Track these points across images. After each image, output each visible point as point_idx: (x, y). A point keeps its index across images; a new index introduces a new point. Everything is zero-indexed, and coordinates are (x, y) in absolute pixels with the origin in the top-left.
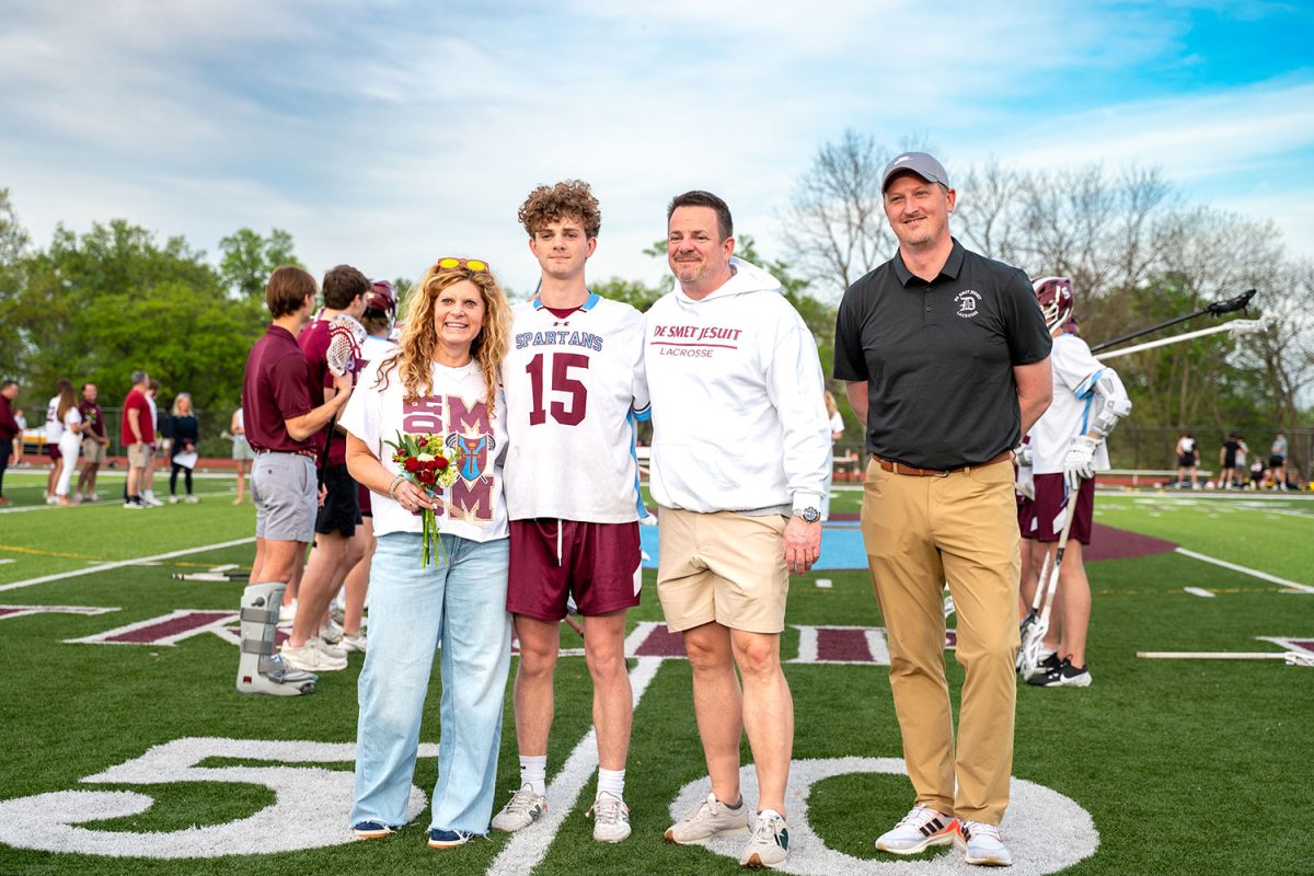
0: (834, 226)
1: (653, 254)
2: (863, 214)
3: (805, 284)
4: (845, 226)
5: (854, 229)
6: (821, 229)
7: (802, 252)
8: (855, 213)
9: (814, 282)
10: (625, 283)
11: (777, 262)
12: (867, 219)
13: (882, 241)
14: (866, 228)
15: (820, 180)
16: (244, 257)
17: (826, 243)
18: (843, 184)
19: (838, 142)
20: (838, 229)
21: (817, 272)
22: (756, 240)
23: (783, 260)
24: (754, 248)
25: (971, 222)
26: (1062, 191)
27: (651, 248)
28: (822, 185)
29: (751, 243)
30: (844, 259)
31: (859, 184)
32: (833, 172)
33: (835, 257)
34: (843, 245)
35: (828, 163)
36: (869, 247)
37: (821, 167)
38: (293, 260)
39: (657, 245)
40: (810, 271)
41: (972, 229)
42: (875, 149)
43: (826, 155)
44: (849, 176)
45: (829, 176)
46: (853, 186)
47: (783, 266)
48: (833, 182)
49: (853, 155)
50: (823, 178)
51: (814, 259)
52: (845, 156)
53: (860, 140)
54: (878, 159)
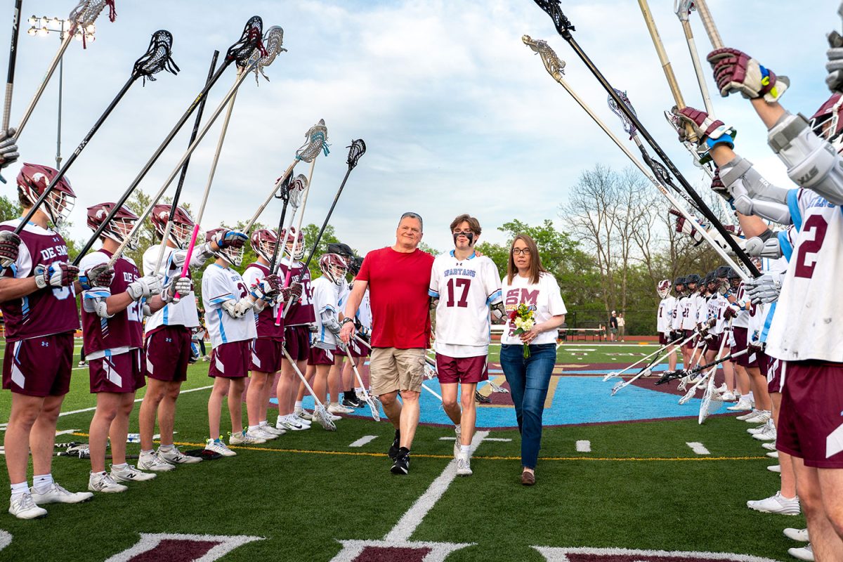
0: (591, 212)
1: (503, 230)
2: (605, 206)
3: (577, 244)
4: (597, 212)
5: (601, 213)
6: (585, 215)
7: (575, 226)
8: (601, 206)
9: (582, 241)
10: (489, 244)
11: (564, 233)
12: (607, 208)
13: (616, 219)
14: (607, 213)
15: (583, 189)
16: (311, 237)
17: (587, 221)
18: (595, 191)
19: (592, 169)
20: (593, 214)
21: (583, 236)
22: (553, 221)
23: (566, 231)
24: (552, 226)
25: (660, 209)
26: (706, 193)
27: (502, 227)
28: (585, 192)
29: (551, 224)
30: (597, 228)
31: (603, 191)
32: (590, 185)
33: (592, 228)
34: (596, 221)
35: (587, 181)
36: (609, 222)
37: (584, 183)
38: (334, 238)
39: (504, 225)
40: (579, 235)
41: (661, 213)
42: (610, 173)
43: (586, 177)
44: (598, 187)
45: (588, 186)
46: (600, 192)
47: (567, 235)
48: (590, 190)
49: (600, 177)
50: (585, 188)
51: (582, 229)
52: (596, 177)
53: (603, 169)
54: (612, 178)
